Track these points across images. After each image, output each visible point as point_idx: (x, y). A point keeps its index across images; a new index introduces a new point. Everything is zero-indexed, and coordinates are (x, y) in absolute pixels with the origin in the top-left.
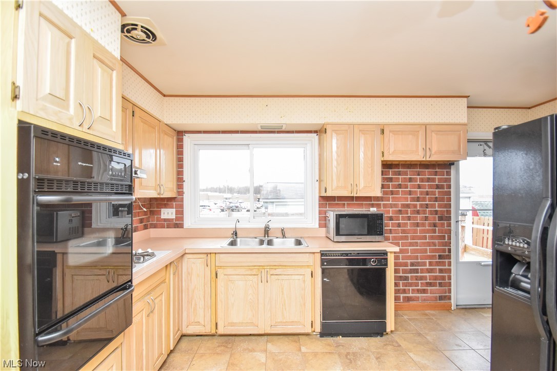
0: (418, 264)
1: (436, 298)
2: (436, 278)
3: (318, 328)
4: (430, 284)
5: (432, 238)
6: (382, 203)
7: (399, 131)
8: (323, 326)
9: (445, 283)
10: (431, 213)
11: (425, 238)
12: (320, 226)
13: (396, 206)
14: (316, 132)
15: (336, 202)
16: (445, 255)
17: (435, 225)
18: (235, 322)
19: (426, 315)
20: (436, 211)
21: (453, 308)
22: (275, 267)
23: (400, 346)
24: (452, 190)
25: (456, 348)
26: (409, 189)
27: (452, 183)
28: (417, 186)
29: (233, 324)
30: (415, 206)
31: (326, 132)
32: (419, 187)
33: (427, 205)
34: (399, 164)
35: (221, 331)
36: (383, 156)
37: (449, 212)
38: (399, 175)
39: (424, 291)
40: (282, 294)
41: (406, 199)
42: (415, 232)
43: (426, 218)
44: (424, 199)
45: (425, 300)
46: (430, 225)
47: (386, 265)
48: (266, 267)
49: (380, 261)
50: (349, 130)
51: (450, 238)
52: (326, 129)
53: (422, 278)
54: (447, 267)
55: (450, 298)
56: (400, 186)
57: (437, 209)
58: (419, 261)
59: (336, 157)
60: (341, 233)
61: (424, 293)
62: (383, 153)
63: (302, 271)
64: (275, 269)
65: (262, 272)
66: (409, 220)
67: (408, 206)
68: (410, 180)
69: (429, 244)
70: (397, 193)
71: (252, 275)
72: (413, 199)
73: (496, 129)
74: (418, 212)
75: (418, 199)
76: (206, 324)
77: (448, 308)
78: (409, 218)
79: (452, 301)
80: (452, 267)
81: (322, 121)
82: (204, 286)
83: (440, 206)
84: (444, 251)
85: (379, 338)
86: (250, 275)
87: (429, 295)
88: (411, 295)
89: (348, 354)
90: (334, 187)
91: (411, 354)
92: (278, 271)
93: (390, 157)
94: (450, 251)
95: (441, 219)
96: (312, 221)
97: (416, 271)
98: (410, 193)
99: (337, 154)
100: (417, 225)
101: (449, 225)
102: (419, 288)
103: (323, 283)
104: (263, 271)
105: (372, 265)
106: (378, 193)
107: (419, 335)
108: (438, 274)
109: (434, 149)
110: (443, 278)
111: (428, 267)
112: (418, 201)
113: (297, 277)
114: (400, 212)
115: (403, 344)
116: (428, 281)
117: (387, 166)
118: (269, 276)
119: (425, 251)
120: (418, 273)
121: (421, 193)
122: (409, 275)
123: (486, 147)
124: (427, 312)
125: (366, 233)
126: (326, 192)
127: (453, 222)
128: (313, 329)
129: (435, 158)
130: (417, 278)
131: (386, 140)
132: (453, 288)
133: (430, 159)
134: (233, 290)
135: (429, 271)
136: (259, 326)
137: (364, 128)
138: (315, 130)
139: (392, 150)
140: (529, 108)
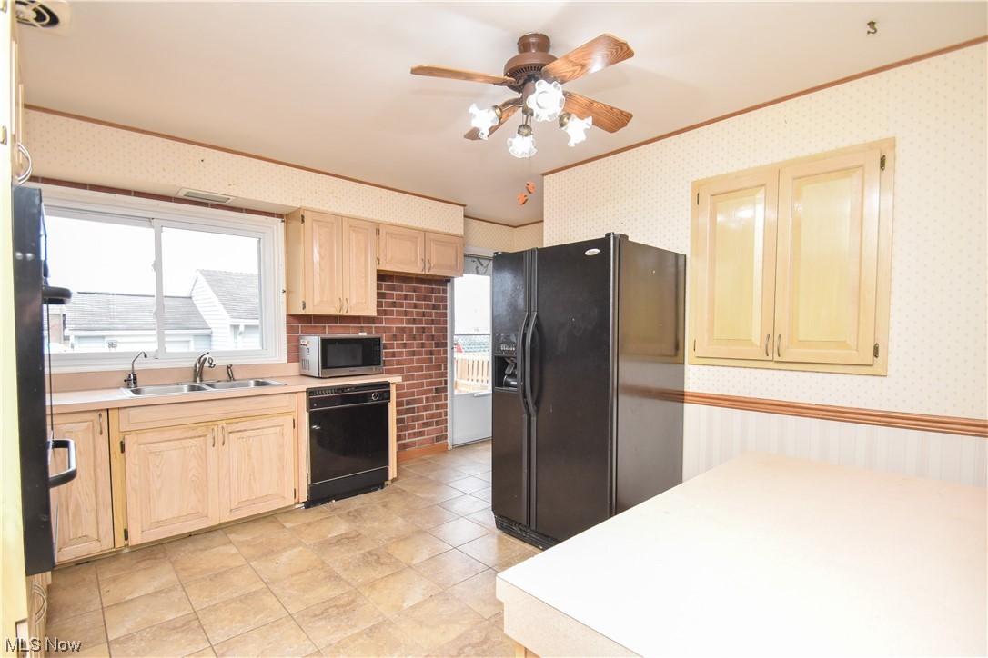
0: (414, 402)
1: (432, 439)
2: (432, 416)
3: (304, 496)
4: (426, 424)
5: (429, 368)
6: (374, 326)
7: (397, 234)
8: (312, 490)
9: (440, 420)
10: (428, 338)
11: (421, 369)
12: (290, 360)
13: (389, 330)
14: (280, 216)
15: (313, 325)
16: (441, 389)
17: (431, 353)
18: (163, 518)
19: (424, 460)
20: (433, 336)
21: (449, 448)
22: (237, 419)
23: (404, 491)
24: (448, 311)
25: (457, 478)
26: (404, 309)
27: (448, 303)
28: (413, 305)
29: (159, 524)
30: (411, 330)
31: (303, 221)
32: (415, 306)
33: (423, 328)
34: (392, 276)
35: (136, 539)
36: (379, 264)
37: (445, 337)
38: (394, 290)
39: (421, 434)
40: (250, 458)
41: (401, 321)
42: (411, 362)
43: (423, 345)
44: (421, 323)
45: (422, 444)
46: (427, 353)
47: (389, 398)
48: (220, 422)
49: (381, 394)
50: (335, 223)
51: (446, 368)
52: (303, 217)
53: (418, 418)
54: (443, 402)
55: (446, 437)
56: (394, 305)
57: (433, 334)
58: (416, 397)
59: (318, 259)
60: (328, 365)
61: (421, 436)
62: (378, 260)
63: (279, 420)
64: (237, 423)
65: (213, 429)
66: (405, 347)
67: (403, 330)
68: (406, 297)
69: (425, 376)
70: (391, 313)
71: (195, 437)
72: (409, 322)
73: (495, 253)
74: (414, 338)
75: (414, 322)
76: (102, 536)
77: (444, 450)
78: (405, 346)
79: (449, 441)
80: (448, 402)
81: (296, 204)
82: (95, 470)
83: (437, 330)
84: (440, 383)
85: (380, 490)
86: (191, 438)
87: (426, 437)
88: (407, 441)
89: (350, 512)
90: (316, 303)
91: (418, 494)
92: (242, 426)
93: (387, 266)
94: (446, 381)
95: (437, 345)
96: (277, 353)
97: (412, 410)
98: (406, 313)
99: (321, 257)
100: (413, 353)
101: (445, 353)
102: (416, 430)
103: (312, 432)
104: (215, 428)
105: (374, 400)
106: (371, 311)
107: (421, 477)
108: (434, 411)
109: (434, 262)
110: (439, 415)
111: (424, 404)
112: (414, 324)
113: (272, 430)
114: (394, 337)
115: (407, 489)
116: (425, 421)
117: (382, 276)
118: (226, 435)
119: (421, 385)
120: (414, 412)
121: (418, 314)
122: (405, 416)
123: (479, 265)
124: (424, 457)
125: (360, 363)
126: (304, 308)
127: (449, 348)
128: (297, 500)
129: (434, 272)
130: (414, 419)
131: (382, 243)
132: (448, 425)
133: (429, 273)
134: (158, 467)
135: (426, 408)
136: (209, 515)
137: (356, 224)
138: (280, 213)
139: (389, 257)
140: (515, 227)
